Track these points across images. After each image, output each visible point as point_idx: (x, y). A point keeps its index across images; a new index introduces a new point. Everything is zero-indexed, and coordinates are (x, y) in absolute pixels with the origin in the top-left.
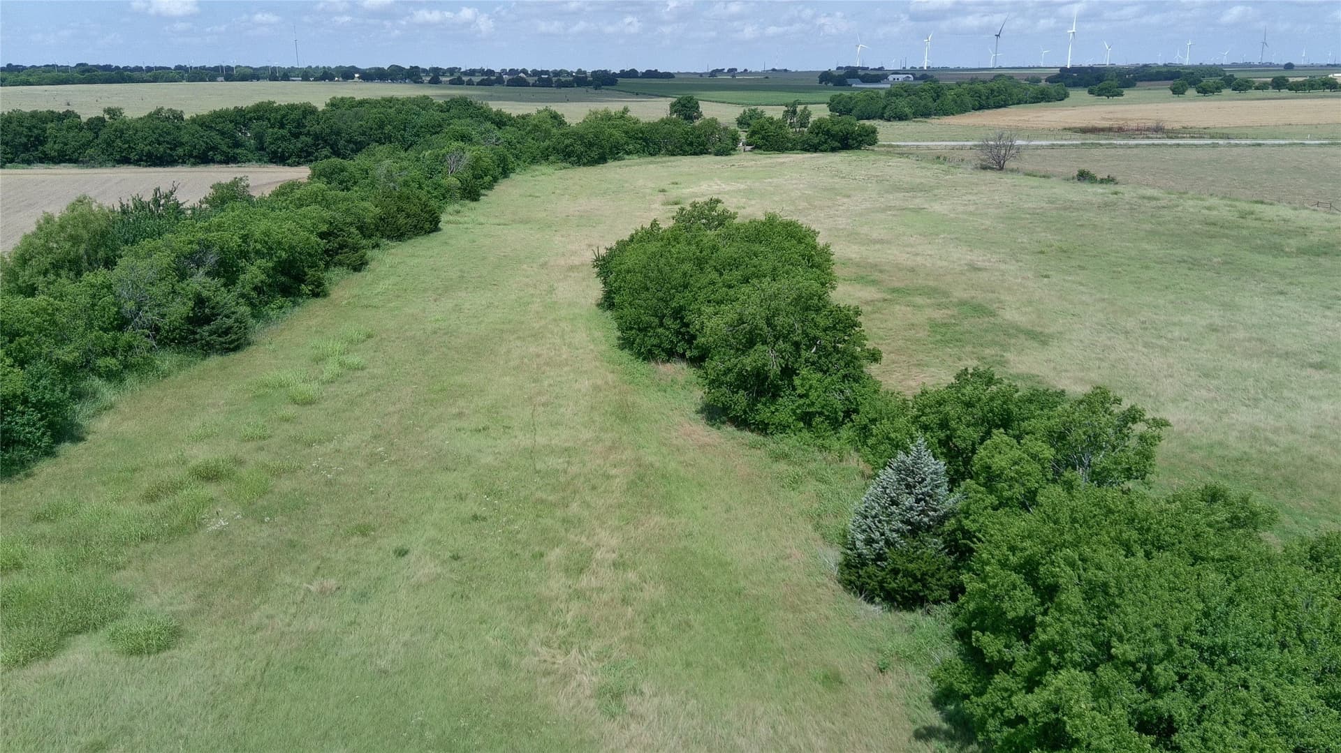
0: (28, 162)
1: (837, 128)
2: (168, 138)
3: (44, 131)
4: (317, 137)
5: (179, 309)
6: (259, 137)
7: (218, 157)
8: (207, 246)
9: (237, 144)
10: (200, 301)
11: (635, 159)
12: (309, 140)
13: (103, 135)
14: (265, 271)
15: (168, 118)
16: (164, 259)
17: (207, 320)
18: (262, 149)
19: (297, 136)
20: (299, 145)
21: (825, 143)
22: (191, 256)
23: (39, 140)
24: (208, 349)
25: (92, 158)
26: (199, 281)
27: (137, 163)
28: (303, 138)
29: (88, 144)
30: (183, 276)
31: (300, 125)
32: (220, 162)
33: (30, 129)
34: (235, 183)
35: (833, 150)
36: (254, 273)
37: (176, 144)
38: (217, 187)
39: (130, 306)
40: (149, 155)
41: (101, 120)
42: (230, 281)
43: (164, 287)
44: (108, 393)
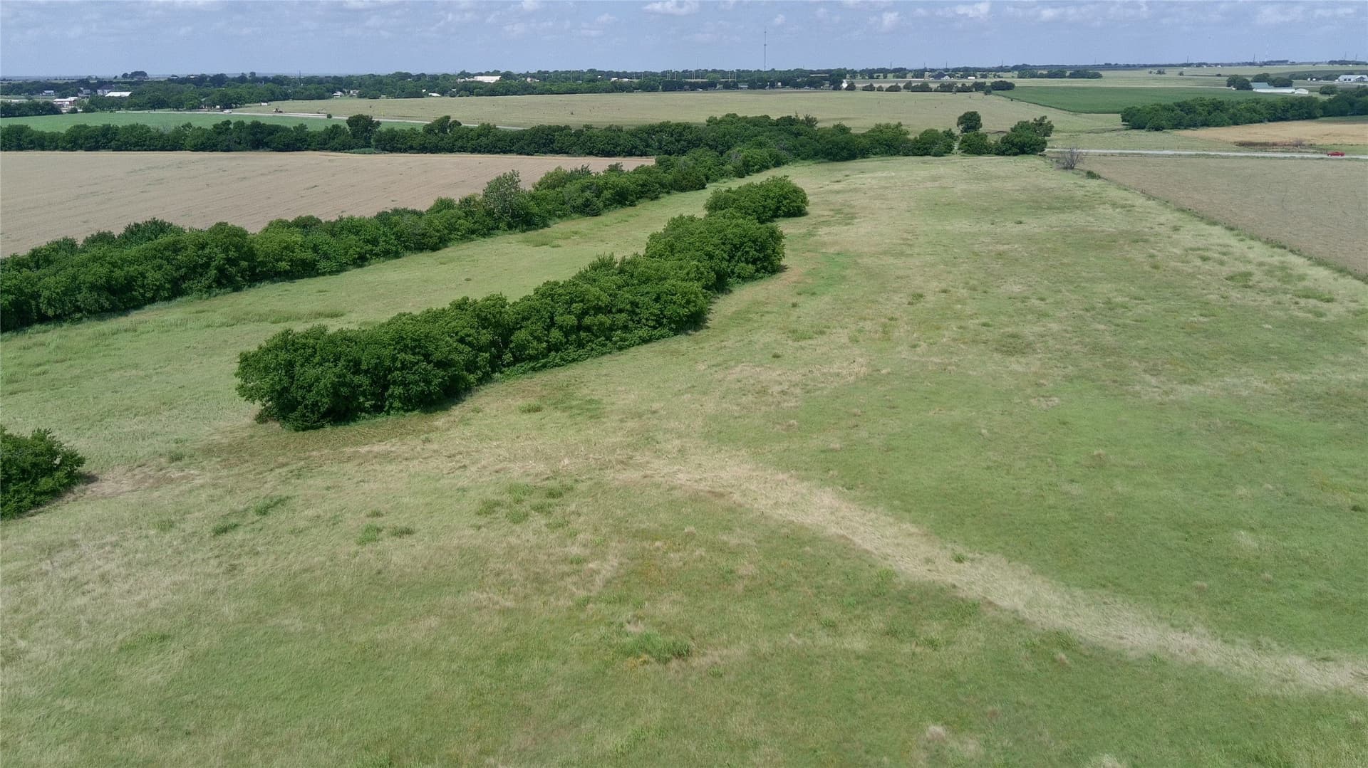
0: (545, 153)
1: (1017, 140)
2: (613, 141)
3: (554, 136)
4: (689, 142)
5: (580, 201)
6: (660, 142)
7: (638, 152)
8: (592, 184)
9: (648, 146)
10: (588, 200)
11: (876, 158)
12: (685, 143)
13: (582, 139)
14: (612, 194)
15: (615, 131)
16: (578, 186)
17: (588, 206)
18: (661, 148)
19: (678, 141)
20: (679, 147)
21: (1010, 149)
22: (587, 187)
23: (552, 142)
24: (588, 214)
25: (575, 152)
26: (588, 194)
27: (596, 155)
28: (682, 142)
29: (574, 144)
30: (583, 191)
31: (681, 135)
32: (638, 156)
33: (547, 135)
34: (617, 165)
35: (1016, 154)
36: (607, 194)
37: (616, 145)
38: (610, 166)
39: (567, 199)
40: (603, 151)
41: (582, 131)
42: (598, 196)
43: (577, 194)
44: (558, 220)
